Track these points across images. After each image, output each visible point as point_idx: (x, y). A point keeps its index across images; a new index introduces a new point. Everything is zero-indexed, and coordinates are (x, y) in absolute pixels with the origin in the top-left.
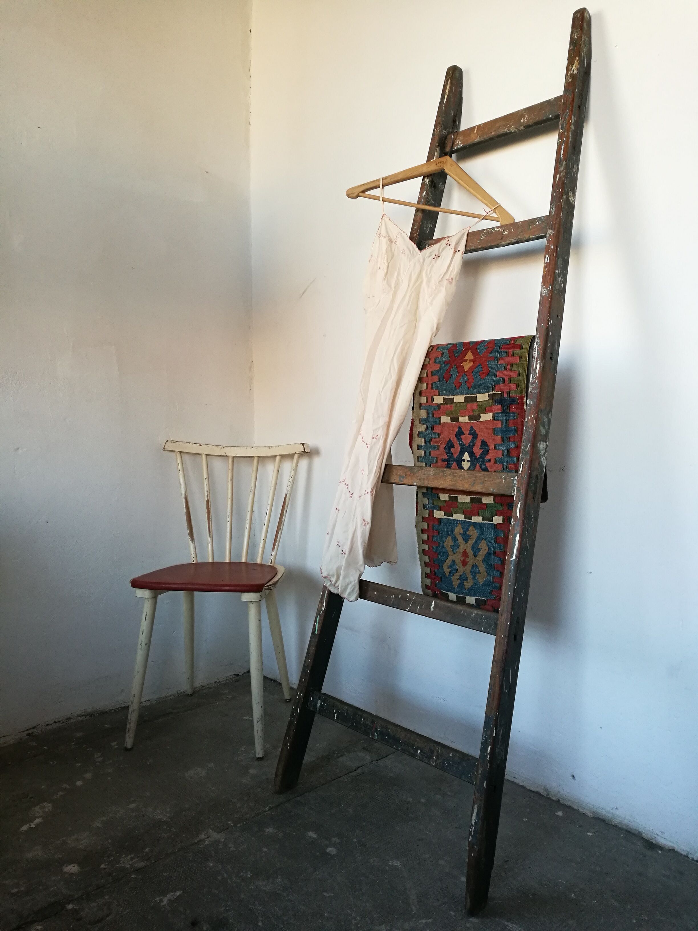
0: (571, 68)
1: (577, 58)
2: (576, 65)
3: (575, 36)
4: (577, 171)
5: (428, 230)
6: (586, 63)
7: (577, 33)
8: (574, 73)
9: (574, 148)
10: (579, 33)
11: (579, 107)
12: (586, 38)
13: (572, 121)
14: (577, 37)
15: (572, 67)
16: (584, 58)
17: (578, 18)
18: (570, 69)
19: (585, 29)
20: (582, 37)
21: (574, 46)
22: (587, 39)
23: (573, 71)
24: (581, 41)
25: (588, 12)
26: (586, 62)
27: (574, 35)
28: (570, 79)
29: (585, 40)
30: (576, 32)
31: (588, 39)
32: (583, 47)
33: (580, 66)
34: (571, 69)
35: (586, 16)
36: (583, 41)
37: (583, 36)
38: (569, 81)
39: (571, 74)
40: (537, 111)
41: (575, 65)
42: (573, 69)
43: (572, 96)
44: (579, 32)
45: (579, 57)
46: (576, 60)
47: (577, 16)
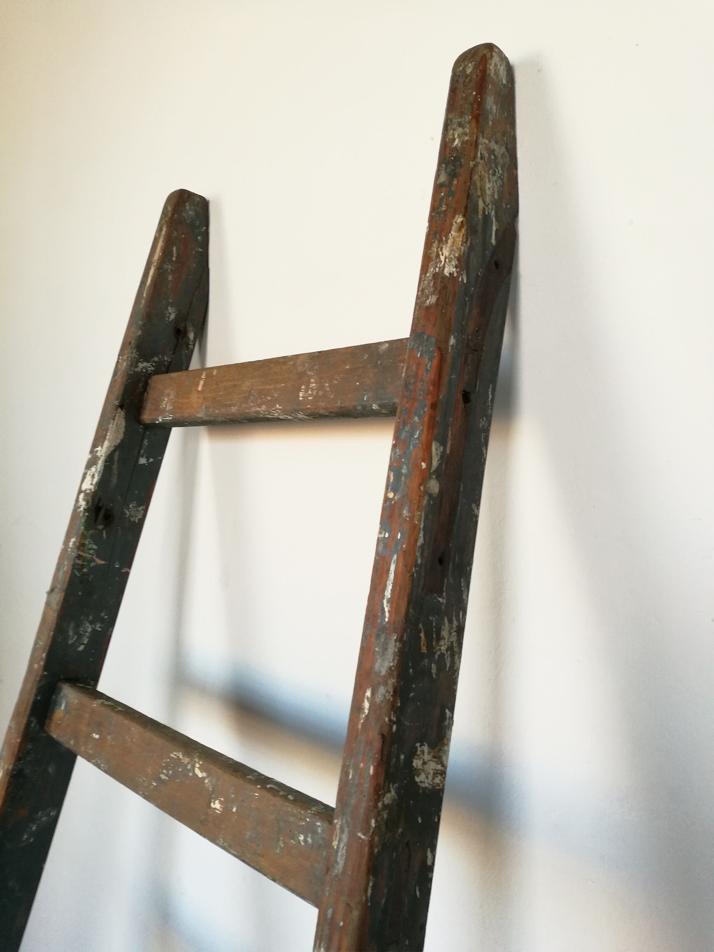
0: (437, 252)
1: (459, 219)
2: (452, 246)
3: (454, 140)
4: (455, 645)
5: (85, 642)
6: (497, 231)
7: (460, 130)
8: (446, 272)
9: (441, 561)
10: (467, 130)
11: (466, 397)
12: (496, 147)
13: (429, 465)
14: (463, 143)
15: (441, 250)
16: (486, 218)
17: (467, 76)
18: (433, 255)
19: (491, 117)
20: (476, 144)
21: (453, 175)
22: (499, 150)
23: (444, 267)
24: (475, 158)
25: (504, 59)
26: (494, 228)
27: (453, 134)
28: (433, 293)
29: (492, 152)
30: (460, 125)
31: (503, 149)
32: (481, 179)
33: (471, 248)
34: (438, 256)
35: (496, 73)
36: (482, 158)
37: (483, 141)
38: (428, 302)
39: (435, 276)
40: (342, 375)
41: (450, 242)
42: (442, 258)
43: (435, 362)
44: (468, 126)
45: (464, 216)
46: (455, 227)
47: (464, 70)
